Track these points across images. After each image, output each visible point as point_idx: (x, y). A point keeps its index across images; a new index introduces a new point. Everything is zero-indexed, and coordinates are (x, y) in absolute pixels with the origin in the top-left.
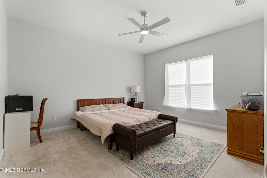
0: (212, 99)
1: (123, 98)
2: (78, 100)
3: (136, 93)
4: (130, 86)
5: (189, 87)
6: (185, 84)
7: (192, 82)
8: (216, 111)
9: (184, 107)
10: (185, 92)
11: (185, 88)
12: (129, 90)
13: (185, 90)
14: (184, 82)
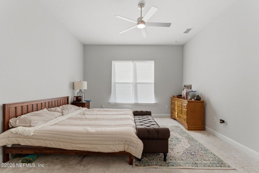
0: (154, 94)
1: (68, 97)
2: (3, 104)
3: (81, 90)
4: (73, 82)
5: (136, 85)
6: (132, 82)
7: (138, 81)
8: (156, 104)
9: (132, 102)
10: (132, 89)
11: (132, 86)
12: (73, 86)
13: (132, 87)
14: (131, 80)
